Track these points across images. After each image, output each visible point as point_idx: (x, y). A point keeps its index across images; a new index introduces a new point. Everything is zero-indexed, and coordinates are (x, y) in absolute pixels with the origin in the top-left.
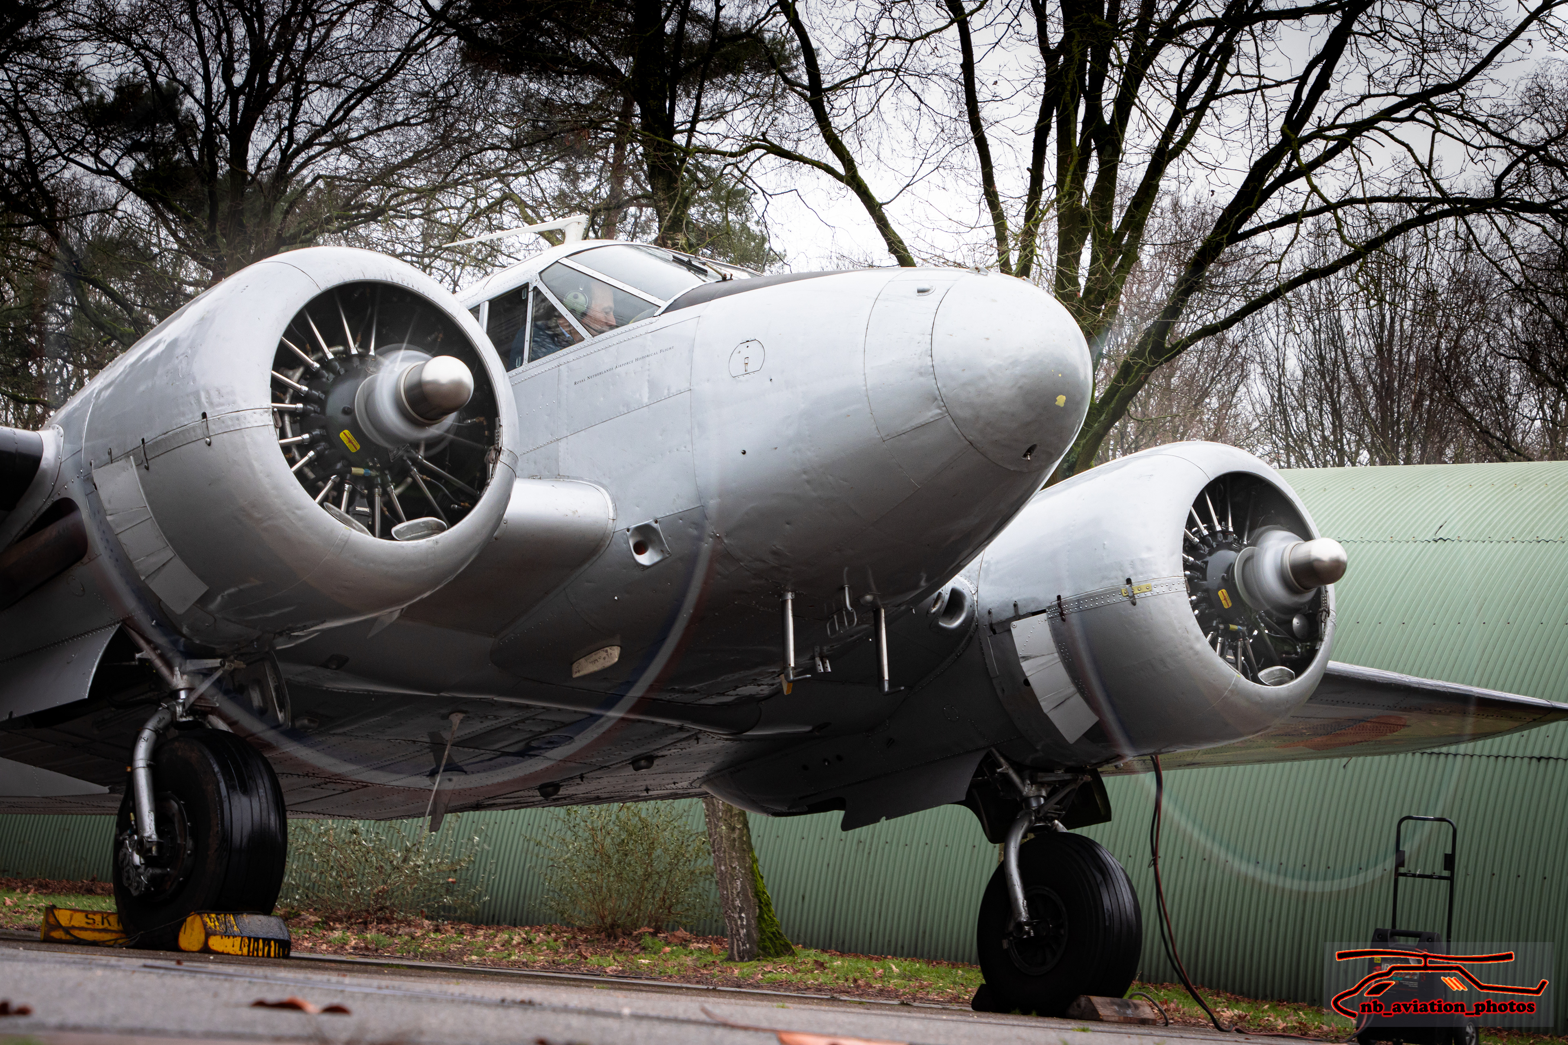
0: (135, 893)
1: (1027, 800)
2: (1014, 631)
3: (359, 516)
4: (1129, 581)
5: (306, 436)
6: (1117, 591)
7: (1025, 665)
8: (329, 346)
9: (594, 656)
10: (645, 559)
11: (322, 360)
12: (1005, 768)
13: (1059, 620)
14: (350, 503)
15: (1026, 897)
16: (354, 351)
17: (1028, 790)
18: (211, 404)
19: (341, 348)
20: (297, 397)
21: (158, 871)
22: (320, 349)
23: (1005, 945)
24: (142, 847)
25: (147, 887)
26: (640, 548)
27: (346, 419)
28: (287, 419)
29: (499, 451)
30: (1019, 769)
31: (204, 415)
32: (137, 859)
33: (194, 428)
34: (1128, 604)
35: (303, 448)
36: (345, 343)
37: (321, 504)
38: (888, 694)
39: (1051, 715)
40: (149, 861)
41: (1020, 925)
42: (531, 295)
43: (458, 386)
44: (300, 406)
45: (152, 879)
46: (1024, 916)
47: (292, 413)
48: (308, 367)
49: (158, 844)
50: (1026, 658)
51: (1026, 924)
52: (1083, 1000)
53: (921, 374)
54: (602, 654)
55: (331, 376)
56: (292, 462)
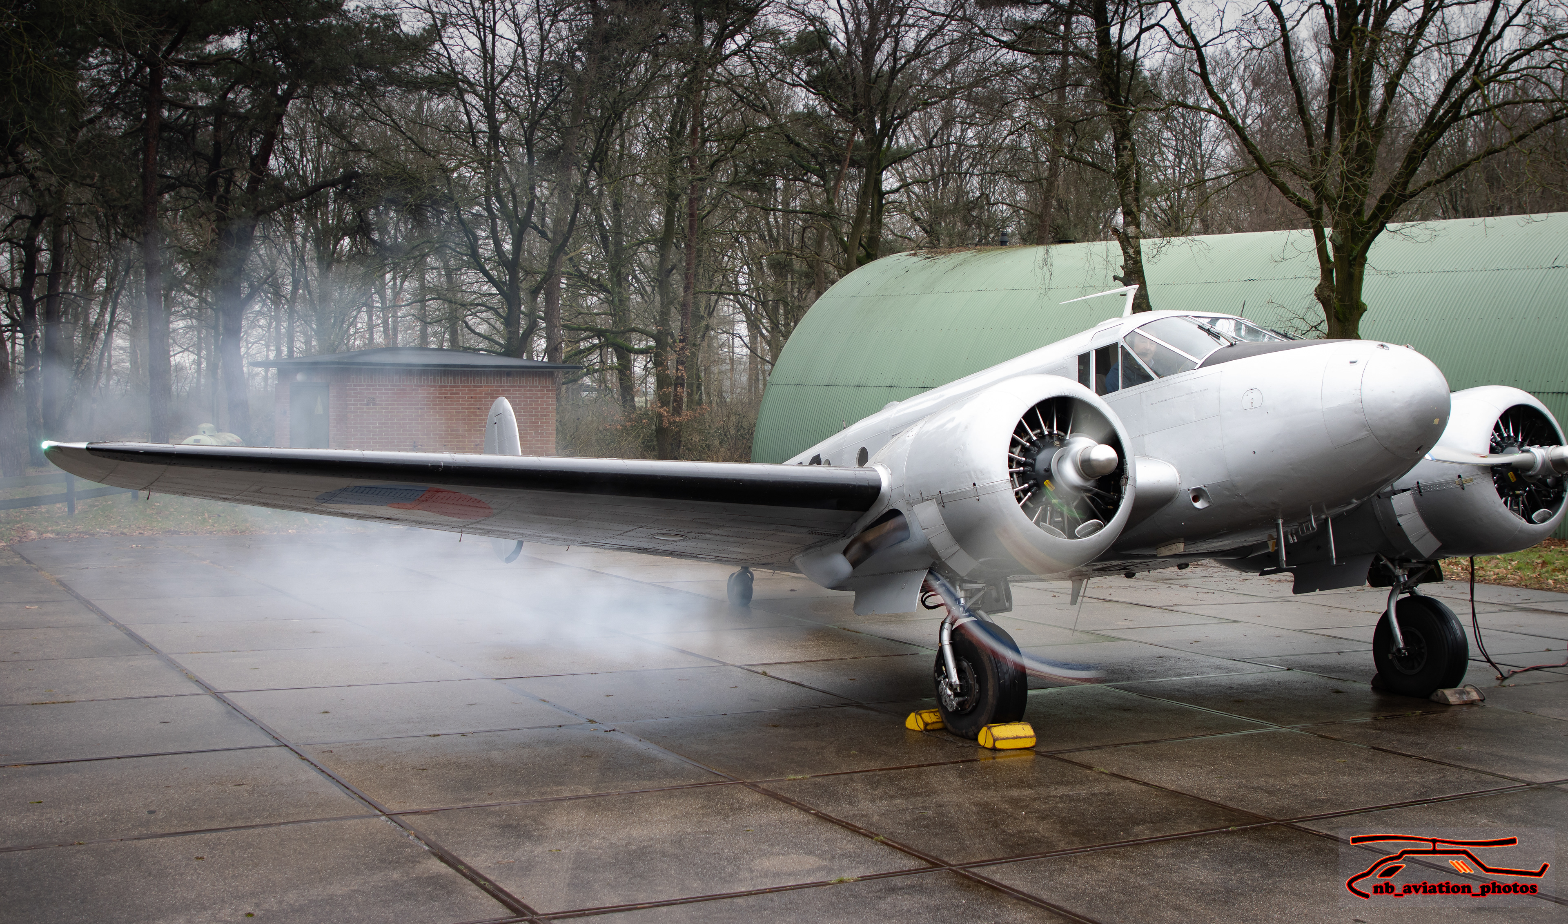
0: (951, 710)
1: (1398, 577)
2: (1392, 501)
3: (1055, 524)
4: (1459, 476)
5: (1026, 485)
6: (1453, 482)
7: (1400, 520)
8: (1032, 431)
9: (1169, 547)
10: (1199, 505)
11: (1030, 440)
12: (1384, 561)
13: (1418, 495)
14: (1051, 517)
15: (1402, 633)
16: (1046, 433)
17: (1398, 572)
18: (978, 479)
19: (1039, 431)
20: (1019, 464)
21: (961, 699)
22: (1027, 433)
23: (1390, 657)
24: (951, 686)
25: (957, 708)
26: (1196, 499)
27: (1047, 474)
28: (1015, 476)
29: (1127, 479)
30: (1392, 561)
31: (974, 484)
32: (949, 692)
33: (969, 491)
34: (1460, 489)
35: (1025, 492)
36: (1040, 428)
37: (1037, 523)
38: (1335, 566)
39: (1415, 545)
40: (956, 695)
41: (1399, 650)
42: (1120, 350)
43: (1109, 461)
44: (1021, 469)
45: (959, 704)
46: (1401, 645)
47: (1018, 473)
48: (1023, 446)
49: (961, 686)
50: (1400, 516)
51: (1403, 649)
52: (1439, 692)
53: (1356, 412)
54: (1174, 546)
55: (1036, 449)
56: (1019, 500)
